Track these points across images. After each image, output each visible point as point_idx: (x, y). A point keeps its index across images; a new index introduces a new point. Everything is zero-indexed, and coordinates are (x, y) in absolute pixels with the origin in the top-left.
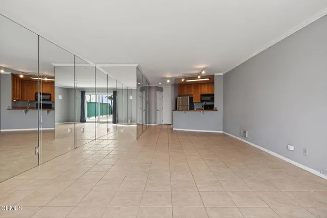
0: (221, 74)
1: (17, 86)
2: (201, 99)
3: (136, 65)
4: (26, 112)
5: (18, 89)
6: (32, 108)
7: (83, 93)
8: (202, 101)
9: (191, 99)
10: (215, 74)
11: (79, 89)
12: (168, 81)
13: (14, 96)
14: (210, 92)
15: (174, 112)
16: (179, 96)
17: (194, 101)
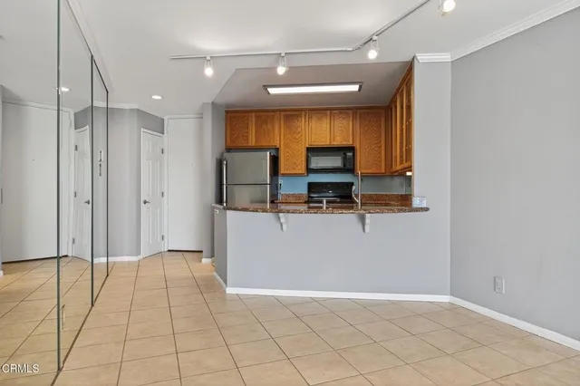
2: (308, 162)
12: (209, 71)
14: (338, 142)
15: (229, 213)
16: (229, 150)
17: (282, 170)
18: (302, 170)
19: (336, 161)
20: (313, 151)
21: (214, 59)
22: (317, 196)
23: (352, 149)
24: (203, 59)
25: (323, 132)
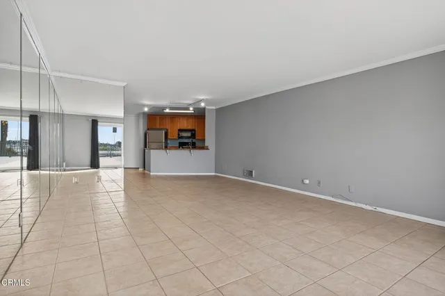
0: (214, 108)
2: (179, 135)
3: (124, 84)
8: (180, 137)
9: (166, 134)
14: (190, 127)
15: (152, 151)
16: (148, 129)
17: (169, 137)
18: (176, 137)
19: (189, 134)
20: (180, 130)
21: (147, 106)
22: (182, 145)
23: (194, 130)
24: (144, 106)
25: (184, 124)
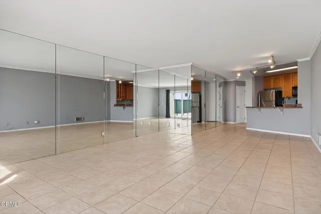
1: (120, 89)
2: (293, 93)
3: (191, 64)
4: (124, 108)
5: (122, 91)
6: (128, 105)
7: (168, 92)
10: (299, 60)
11: (163, 88)
12: (239, 75)
13: (118, 97)
16: (264, 90)
17: (283, 96)
18: (291, 95)
